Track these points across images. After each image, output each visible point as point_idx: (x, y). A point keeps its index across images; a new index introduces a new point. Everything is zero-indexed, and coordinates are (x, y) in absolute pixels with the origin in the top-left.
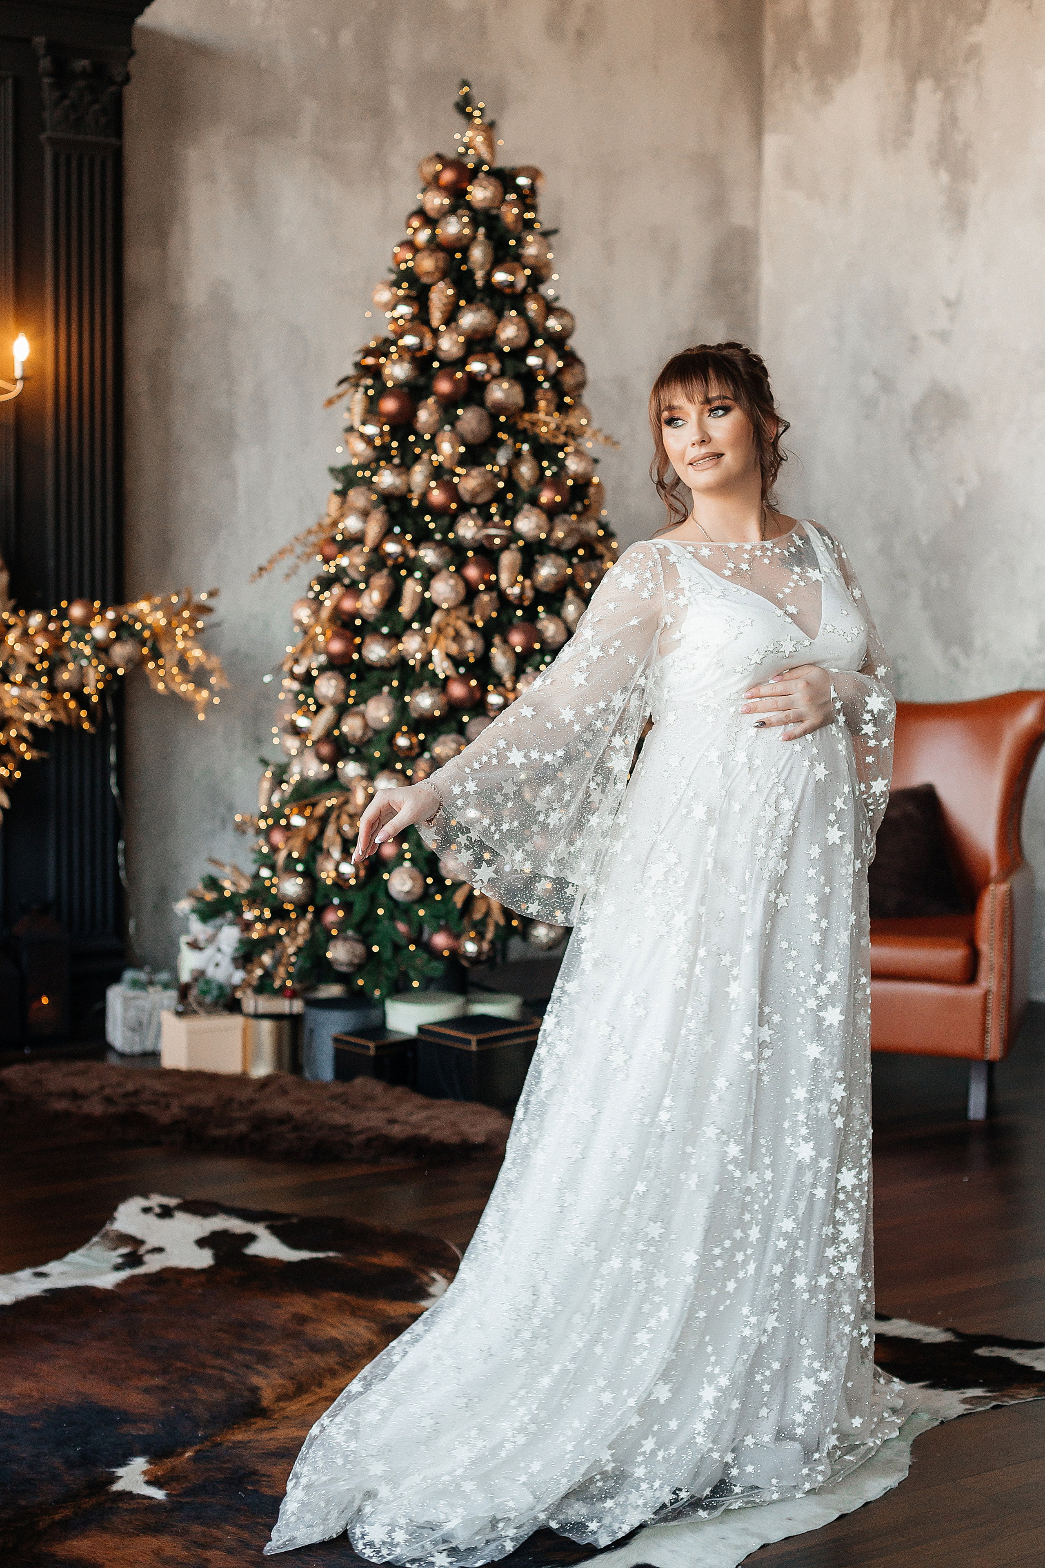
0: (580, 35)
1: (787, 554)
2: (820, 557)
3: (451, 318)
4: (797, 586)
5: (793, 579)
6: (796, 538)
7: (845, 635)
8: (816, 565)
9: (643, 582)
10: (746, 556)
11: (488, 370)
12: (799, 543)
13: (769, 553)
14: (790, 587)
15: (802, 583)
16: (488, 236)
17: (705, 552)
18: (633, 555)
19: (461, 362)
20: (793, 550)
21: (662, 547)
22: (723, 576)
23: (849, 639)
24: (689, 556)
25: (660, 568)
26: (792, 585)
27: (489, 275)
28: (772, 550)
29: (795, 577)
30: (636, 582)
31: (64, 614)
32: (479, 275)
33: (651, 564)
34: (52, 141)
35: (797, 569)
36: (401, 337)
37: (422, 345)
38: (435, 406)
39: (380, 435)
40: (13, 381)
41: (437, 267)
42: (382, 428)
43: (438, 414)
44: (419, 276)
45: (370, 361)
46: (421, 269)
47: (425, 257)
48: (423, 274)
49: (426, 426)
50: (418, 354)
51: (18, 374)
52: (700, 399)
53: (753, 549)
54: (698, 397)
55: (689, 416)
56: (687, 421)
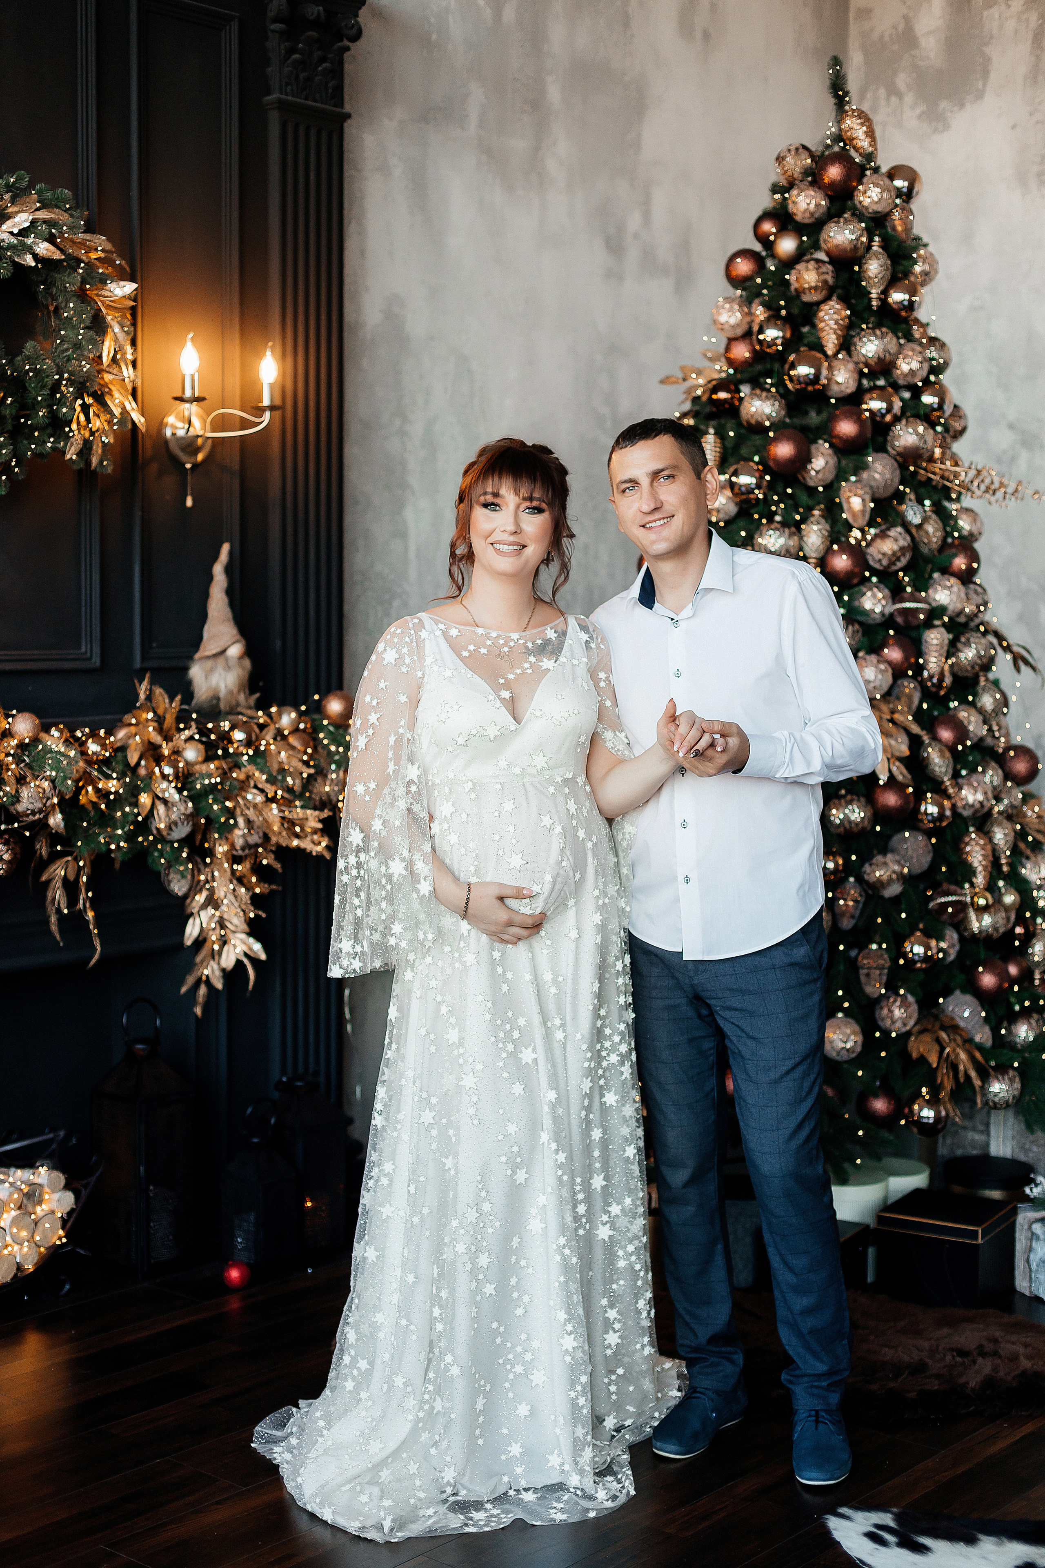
0: (706, 36)
1: (530, 646)
3: (846, 345)
6: (549, 631)
9: (402, 658)
10: (489, 642)
11: (889, 410)
12: (552, 636)
14: (517, 673)
15: (531, 671)
16: (884, 246)
17: (454, 632)
18: (393, 630)
19: (855, 399)
20: (539, 641)
27: (885, 292)
29: (526, 665)
31: (318, 708)
32: (874, 293)
33: (407, 639)
34: (281, 105)
36: (793, 366)
37: (817, 376)
38: (830, 452)
39: (758, 486)
40: (259, 411)
41: (825, 282)
42: (761, 478)
43: (833, 461)
44: (799, 293)
45: (723, 395)
46: (801, 285)
47: (807, 269)
48: (804, 291)
49: (820, 476)
50: (810, 388)
51: (266, 402)
52: (526, 495)
53: (499, 636)
54: (524, 492)
55: (507, 505)
56: (503, 508)
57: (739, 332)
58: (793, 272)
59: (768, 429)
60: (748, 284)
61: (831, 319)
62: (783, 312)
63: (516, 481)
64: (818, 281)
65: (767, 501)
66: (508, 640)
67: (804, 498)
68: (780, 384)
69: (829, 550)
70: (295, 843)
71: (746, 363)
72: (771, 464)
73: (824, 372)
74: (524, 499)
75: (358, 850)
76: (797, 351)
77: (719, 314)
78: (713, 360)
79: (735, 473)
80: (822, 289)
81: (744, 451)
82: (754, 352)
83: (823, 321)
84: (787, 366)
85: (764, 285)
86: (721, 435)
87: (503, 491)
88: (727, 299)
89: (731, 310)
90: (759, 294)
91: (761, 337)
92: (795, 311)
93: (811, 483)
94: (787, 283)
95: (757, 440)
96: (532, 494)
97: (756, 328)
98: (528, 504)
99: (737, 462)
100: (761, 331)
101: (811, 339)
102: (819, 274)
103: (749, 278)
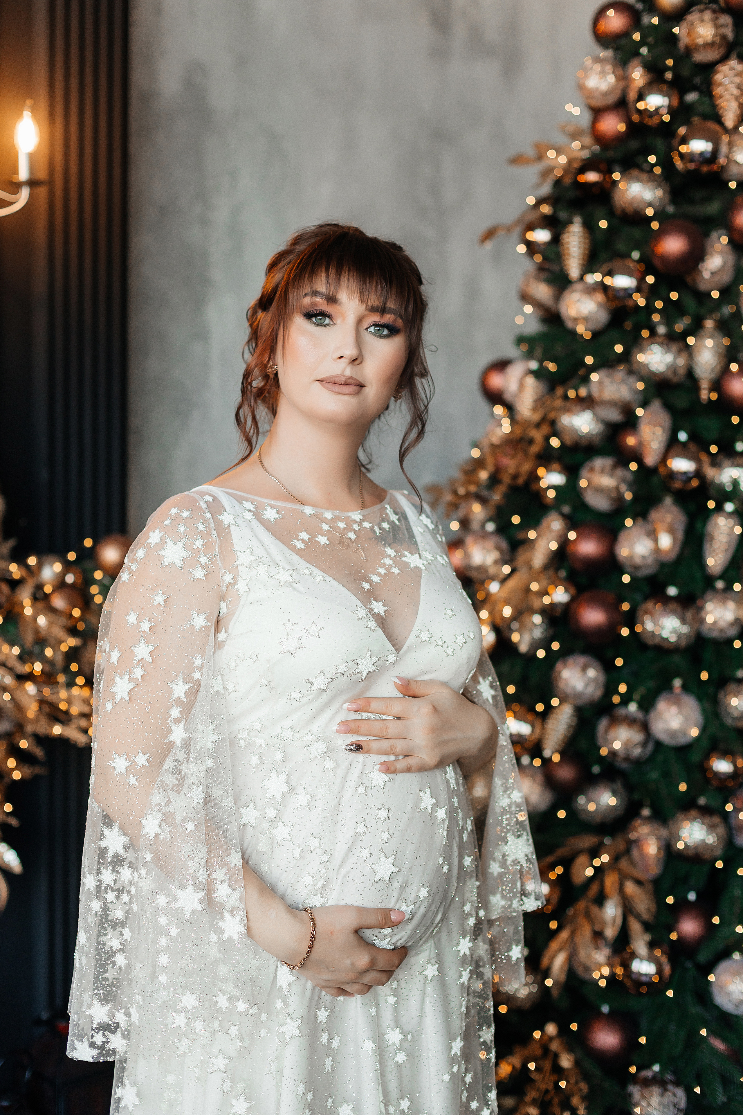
1: (378, 531)
2: (419, 538)
4: (389, 573)
5: (384, 564)
6: (389, 510)
7: (445, 645)
8: (415, 549)
9: (195, 554)
10: (325, 527)
12: (394, 518)
13: (356, 527)
14: (379, 574)
15: (396, 570)
17: (271, 514)
18: (174, 511)
20: (385, 525)
21: (210, 499)
22: (293, 549)
23: (450, 651)
24: (249, 516)
25: (214, 533)
26: (382, 571)
28: (360, 524)
29: (388, 561)
30: (185, 554)
31: (90, 557)
33: (201, 527)
35: (390, 551)
36: (684, 141)
37: (715, 153)
38: (728, 249)
39: (638, 289)
40: (15, 187)
41: (724, 37)
42: (641, 280)
43: (731, 259)
44: (689, 51)
45: (592, 177)
46: (693, 40)
47: (702, 21)
48: (697, 48)
49: (717, 278)
50: (705, 169)
51: (23, 174)
52: (376, 303)
53: (336, 519)
54: (374, 300)
55: (344, 318)
56: (338, 321)
57: (612, 99)
58: (684, 24)
59: (650, 220)
60: (623, 42)
61: (732, 83)
62: (669, 75)
63: (364, 282)
64: (716, 35)
65: (649, 309)
66: (349, 523)
67: (691, 303)
68: (666, 163)
69: (725, 370)
70: (57, 730)
71: (620, 139)
72: (657, 262)
73: (724, 149)
74: (373, 310)
75: (117, 862)
76: (687, 122)
77: (586, 77)
78: (575, 136)
79: (610, 273)
80: (720, 45)
81: (621, 246)
82: (630, 124)
83: (720, 84)
84: (675, 142)
85: (643, 42)
86: (589, 226)
87: (343, 296)
88: (598, 60)
89: (603, 73)
90: (637, 54)
91: (641, 105)
92: (686, 72)
93: (703, 287)
94: (675, 38)
95: (637, 233)
96: (385, 304)
97: (632, 95)
98: (376, 318)
99: (610, 259)
100: (641, 97)
101: (705, 108)
102: (717, 27)
103: (626, 34)
